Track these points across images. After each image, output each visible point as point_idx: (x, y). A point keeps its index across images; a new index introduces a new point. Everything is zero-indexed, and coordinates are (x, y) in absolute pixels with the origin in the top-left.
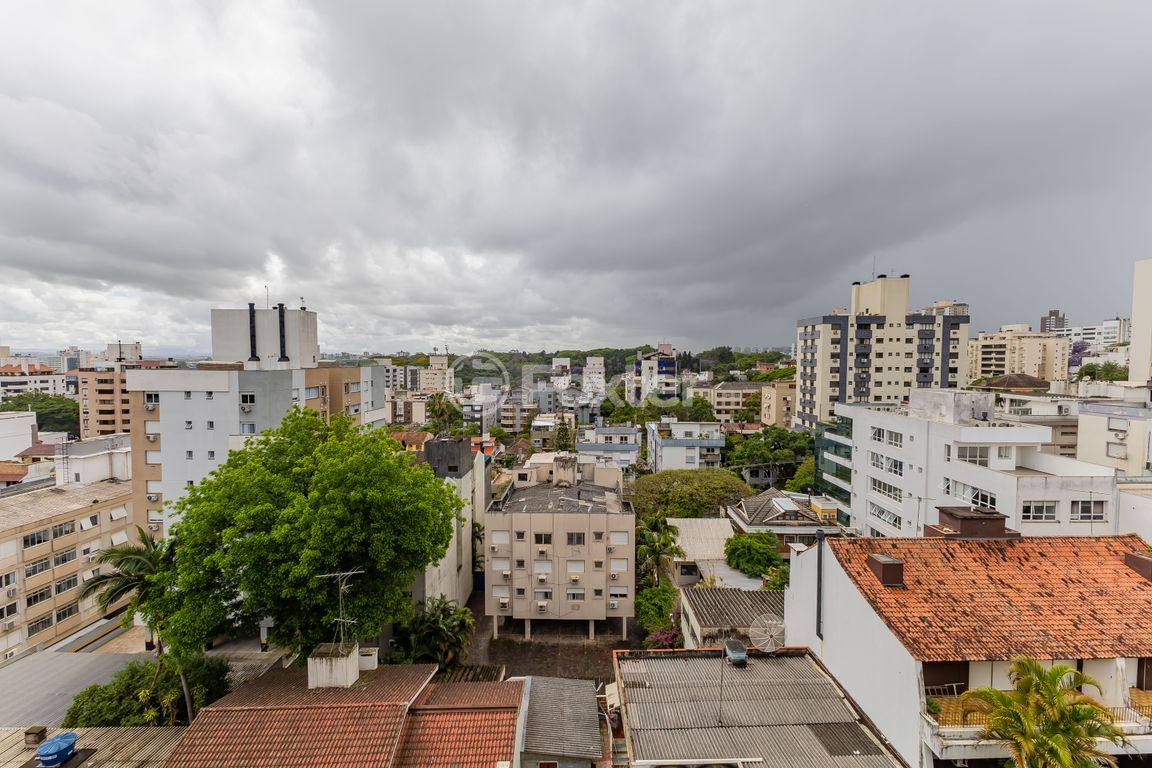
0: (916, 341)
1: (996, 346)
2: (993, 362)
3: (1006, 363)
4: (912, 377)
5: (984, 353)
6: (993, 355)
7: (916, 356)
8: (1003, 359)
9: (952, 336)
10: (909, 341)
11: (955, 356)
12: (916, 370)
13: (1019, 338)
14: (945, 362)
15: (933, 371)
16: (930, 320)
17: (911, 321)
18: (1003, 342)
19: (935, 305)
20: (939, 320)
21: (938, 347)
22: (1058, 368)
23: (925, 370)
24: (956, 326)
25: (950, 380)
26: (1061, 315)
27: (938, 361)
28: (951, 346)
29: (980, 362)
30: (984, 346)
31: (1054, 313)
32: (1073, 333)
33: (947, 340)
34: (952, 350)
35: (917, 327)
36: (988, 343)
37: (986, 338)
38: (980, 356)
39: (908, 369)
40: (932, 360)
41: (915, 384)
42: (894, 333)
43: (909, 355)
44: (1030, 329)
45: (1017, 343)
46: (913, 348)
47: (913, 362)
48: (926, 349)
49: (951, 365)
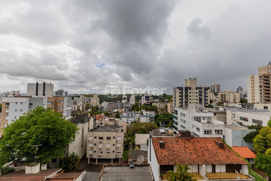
0: (198, 93)
1: (224, 95)
2: (223, 98)
3: (226, 98)
4: (198, 101)
5: (221, 96)
6: (223, 97)
7: (198, 96)
8: (225, 98)
9: (206, 92)
10: (197, 93)
11: (207, 97)
12: (198, 100)
13: (229, 93)
14: (205, 98)
15: (202, 100)
16: (201, 88)
17: (197, 88)
18: (225, 94)
19: (213, 85)
20: (203, 88)
21: (203, 94)
22: (238, 100)
23: (200, 100)
24: (207, 90)
25: (206, 102)
26: (241, 88)
27: (203, 98)
28: (206, 94)
29: (221, 98)
30: (221, 95)
31: (240, 87)
32: (244, 92)
33: (205, 93)
34: (206, 95)
35: (198, 90)
36: (222, 94)
37: (221, 93)
38: (220, 97)
39: (197, 100)
40: (202, 98)
41: (198, 103)
42: (193, 91)
43: (197, 96)
44: (231, 91)
45: (228, 94)
46: (198, 95)
47: (198, 98)
48: (200, 95)
49: (206, 99)
